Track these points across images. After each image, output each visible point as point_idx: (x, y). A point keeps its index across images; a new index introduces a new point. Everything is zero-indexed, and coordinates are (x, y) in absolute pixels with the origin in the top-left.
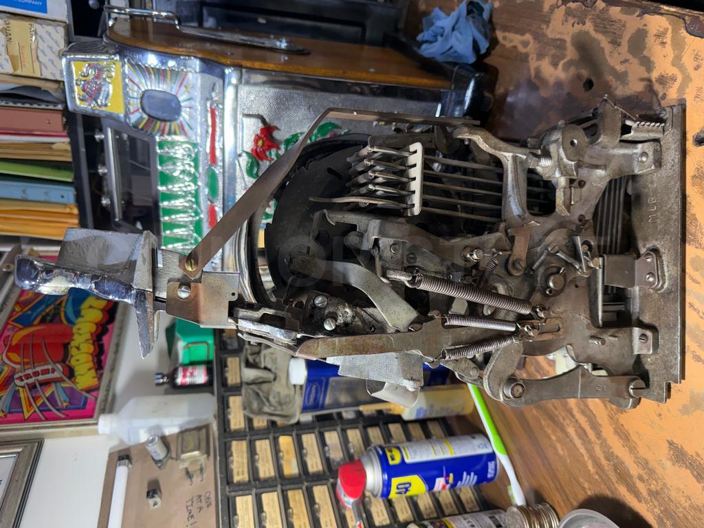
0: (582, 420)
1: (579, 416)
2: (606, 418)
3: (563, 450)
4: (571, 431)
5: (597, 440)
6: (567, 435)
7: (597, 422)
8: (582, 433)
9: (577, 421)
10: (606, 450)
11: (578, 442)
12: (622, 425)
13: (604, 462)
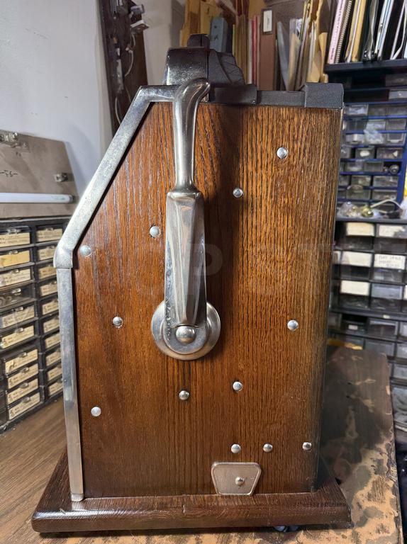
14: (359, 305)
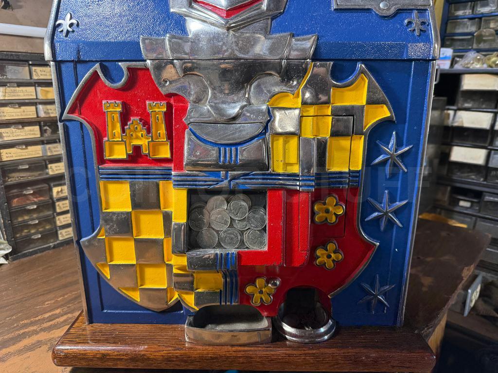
0: (62, 319)
1: (65, 317)
2: (53, 336)
3: (48, 304)
4: (58, 311)
5: (39, 328)
6: (57, 308)
7: (52, 330)
8: (50, 319)
9: (62, 316)
10: (29, 334)
11: (47, 315)
12: (40, 347)
13: (22, 331)
14: (473, 177)
